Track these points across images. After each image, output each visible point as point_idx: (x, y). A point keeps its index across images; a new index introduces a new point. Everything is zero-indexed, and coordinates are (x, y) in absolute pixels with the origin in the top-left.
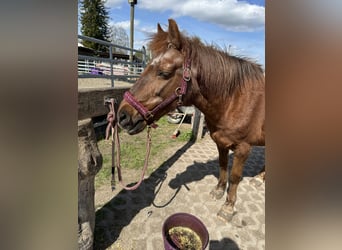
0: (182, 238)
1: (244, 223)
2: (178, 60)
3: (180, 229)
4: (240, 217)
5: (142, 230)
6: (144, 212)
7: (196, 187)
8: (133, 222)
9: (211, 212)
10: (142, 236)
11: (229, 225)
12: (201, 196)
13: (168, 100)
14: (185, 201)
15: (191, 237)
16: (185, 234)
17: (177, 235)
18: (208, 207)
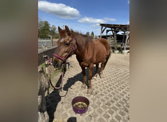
0: (79, 106)
1: (96, 93)
2: (70, 39)
3: (77, 104)
4: (94, 92)
5: (62, 110)
6: (59, 104)
7: (75, 87)
8: (57, 109)
9: (85, 94)
10: (64, 112)
11: (92, 96)
12: (78, 90)
13: (69, 53)
14: (74, 94)
15: (82, 104)
16: (79, 104)
17: (77, 106)
18: (83, 92)
